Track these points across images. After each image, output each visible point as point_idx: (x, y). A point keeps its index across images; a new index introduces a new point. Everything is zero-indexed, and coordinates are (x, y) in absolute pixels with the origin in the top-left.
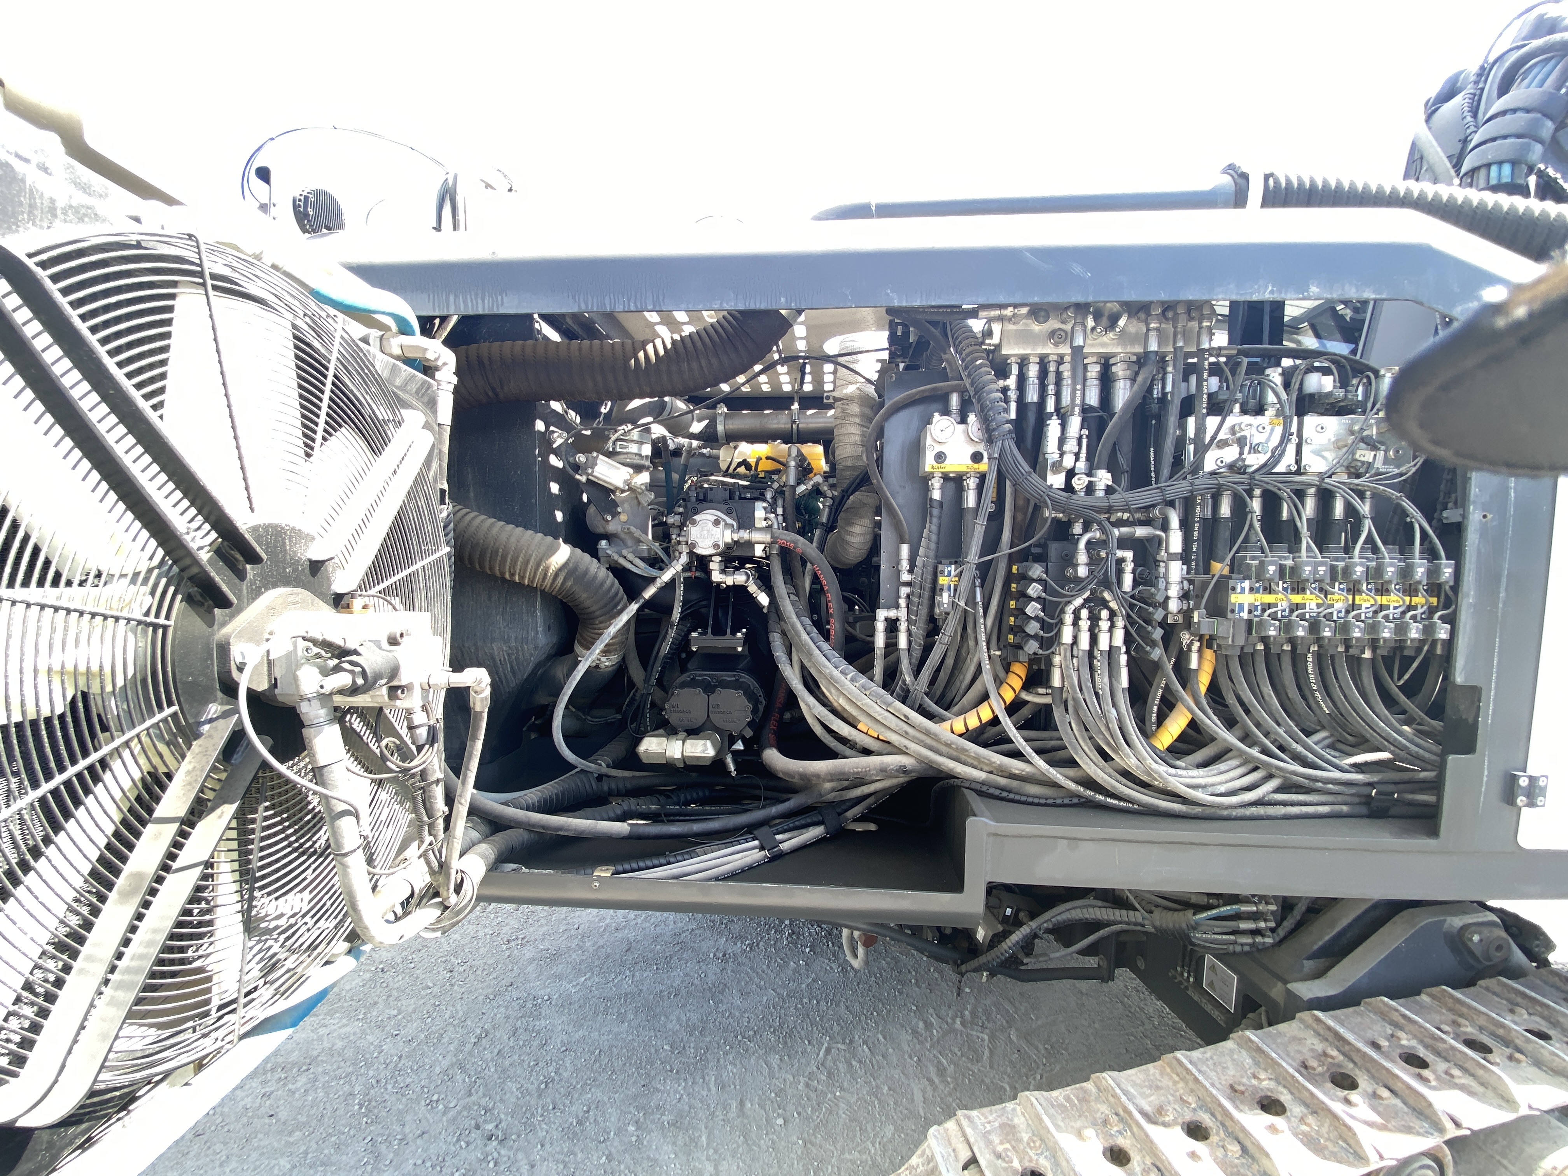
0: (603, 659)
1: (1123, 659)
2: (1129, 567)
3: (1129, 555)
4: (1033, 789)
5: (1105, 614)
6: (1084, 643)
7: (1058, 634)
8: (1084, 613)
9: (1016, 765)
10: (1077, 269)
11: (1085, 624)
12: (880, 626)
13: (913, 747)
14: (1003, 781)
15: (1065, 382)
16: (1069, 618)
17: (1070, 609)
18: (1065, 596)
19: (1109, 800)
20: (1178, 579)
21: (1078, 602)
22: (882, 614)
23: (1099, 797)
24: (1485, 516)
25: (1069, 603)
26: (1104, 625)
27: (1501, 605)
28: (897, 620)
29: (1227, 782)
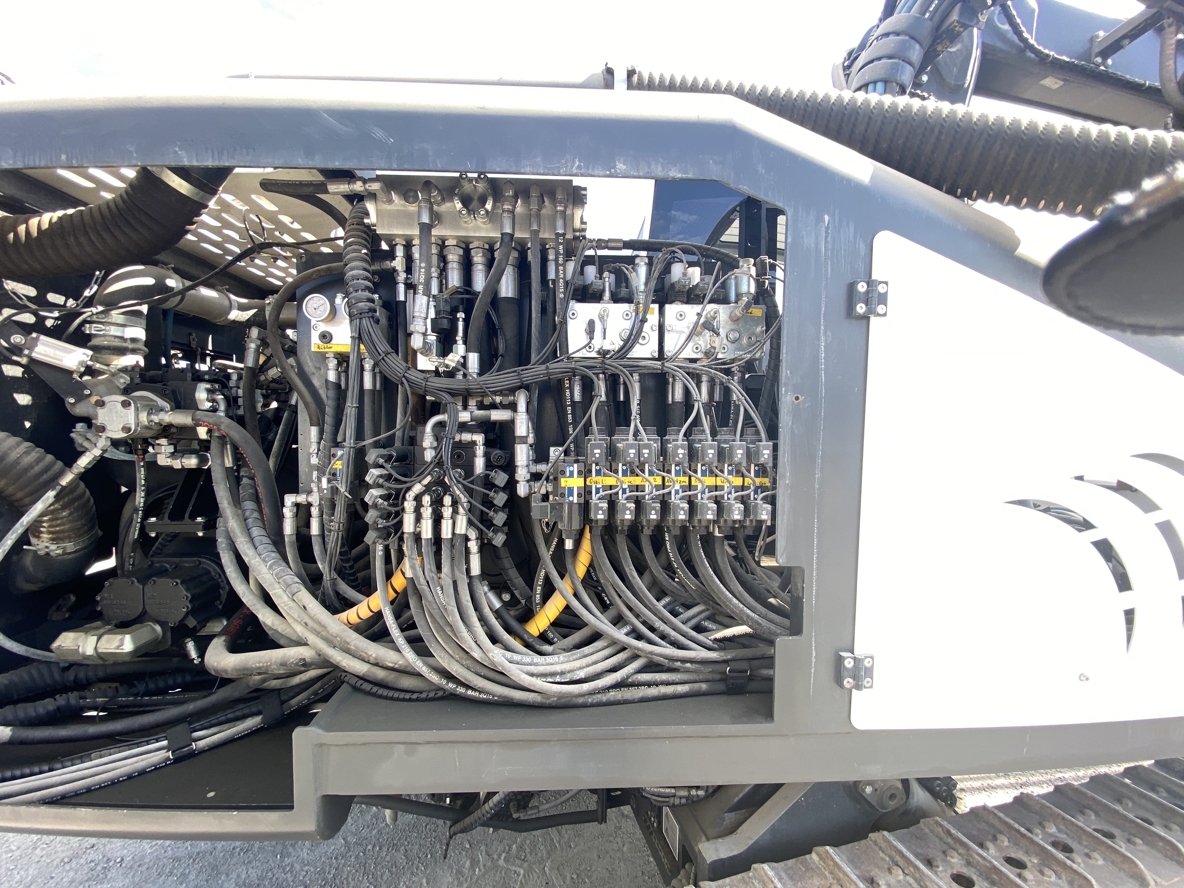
1: (473, 546)
2: (480, 450)
3: (479, 438)
4: (407, 682)
5: (447, 500)
6: (427, 532)
7: (400, 523)
8: (426, 499)
9: (389, 656)
10: (379, 134)
11: (427, 512)
12: (288, 512)
14: (380, 674)
16: (409, 505)
17: (410, 495)
18: (406, 482)
19: (470, 692)
20: (525, 463)
21: (417, 488)
22: (290, 499)
23: (461, 690)
24: (797, 398)
25: (409, 489)
26: (447, 512)
27: (817, 486)
28: (310, 505)
29: (588, 666)
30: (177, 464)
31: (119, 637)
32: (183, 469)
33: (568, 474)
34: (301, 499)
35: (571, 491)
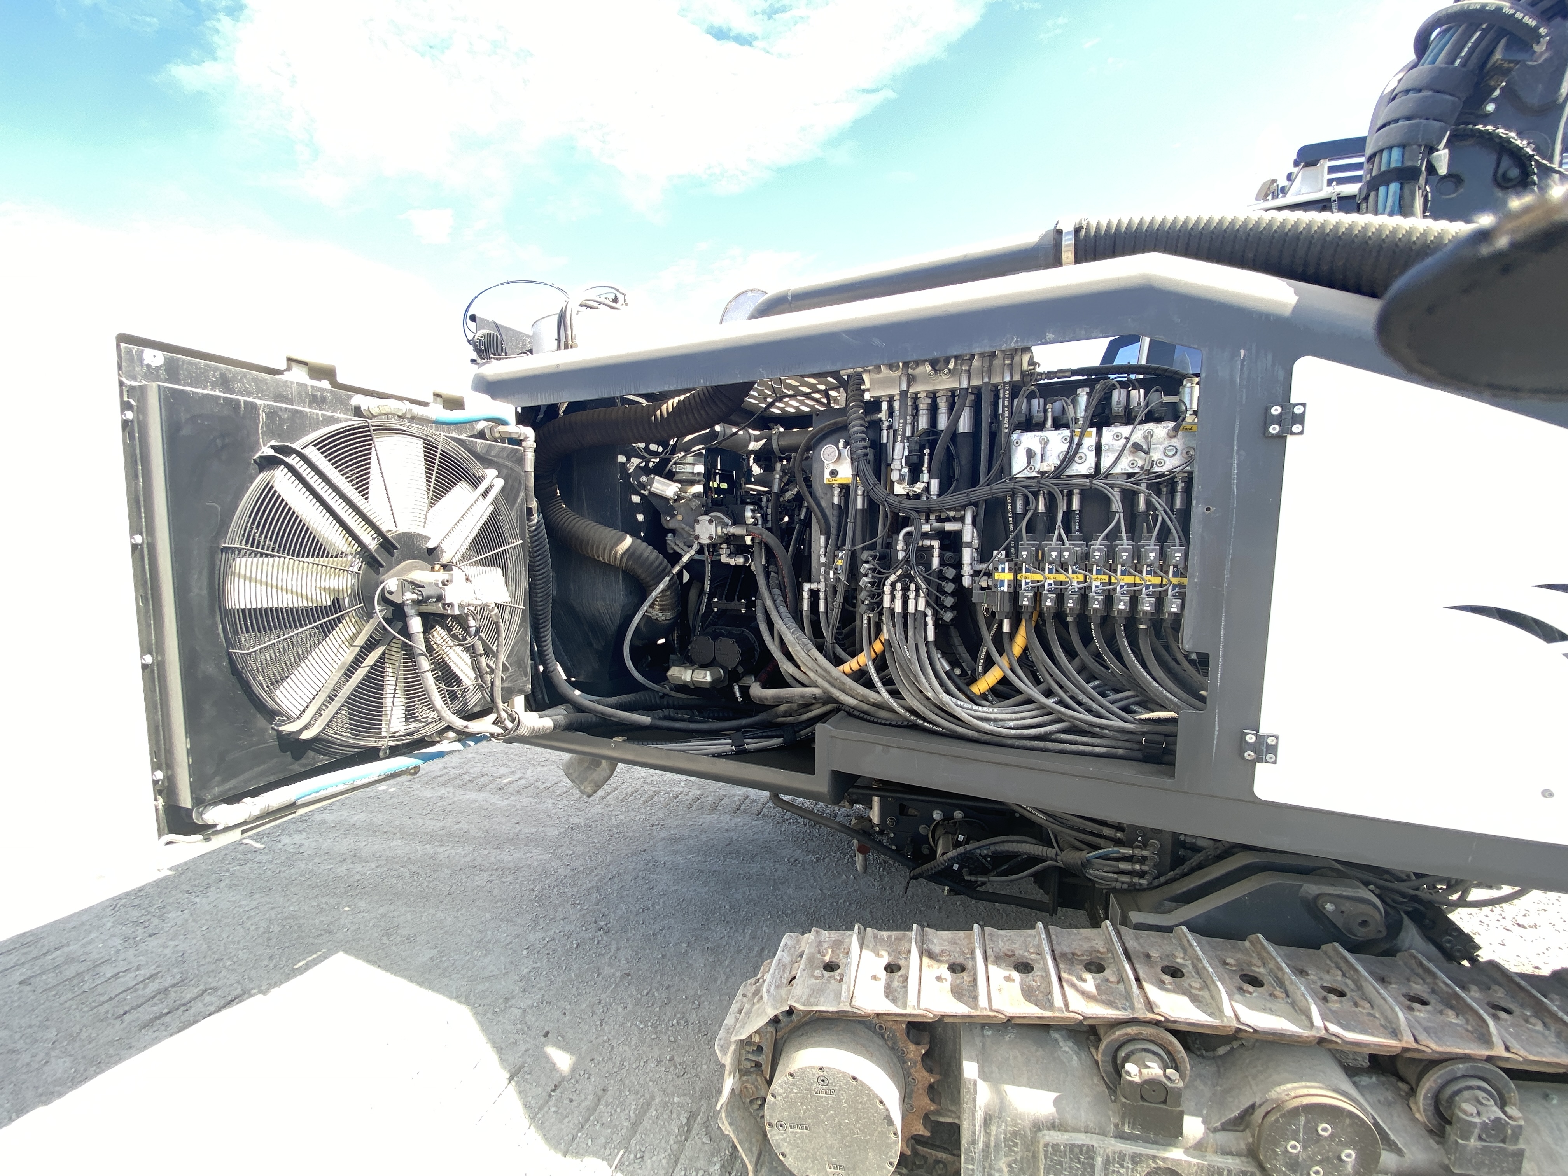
0: (660, 615)
1: (930, 620)
2: (936, 552)
3: (936, 544)
4: (883, 714)
5: (912, 587)
6: (898, 608)
7: (882, 601)
8: (898, 585)
9: (871, 695)
10: (877, 342)
11: (899, 594)
12: (805, 595)
13: (820, 681)
14: (865, 707)
15: (921, 412)
16: (887, 589)
17: (888, 582)
18: (885, 573)
19: (926, 724)
20: (969, 562)
21: (893, 578)
22: (807, 586)
23: (920, 722)
24: (1208, 509)
25: (887, 578)
26: (912, 595)
27: (1226, 585)
28: (819, 591)
30: (732, 562)
31: (704, 672)
32: (736, 566)
33: (1000, 570)
34: (814, 586)
35: (1002, 582)
